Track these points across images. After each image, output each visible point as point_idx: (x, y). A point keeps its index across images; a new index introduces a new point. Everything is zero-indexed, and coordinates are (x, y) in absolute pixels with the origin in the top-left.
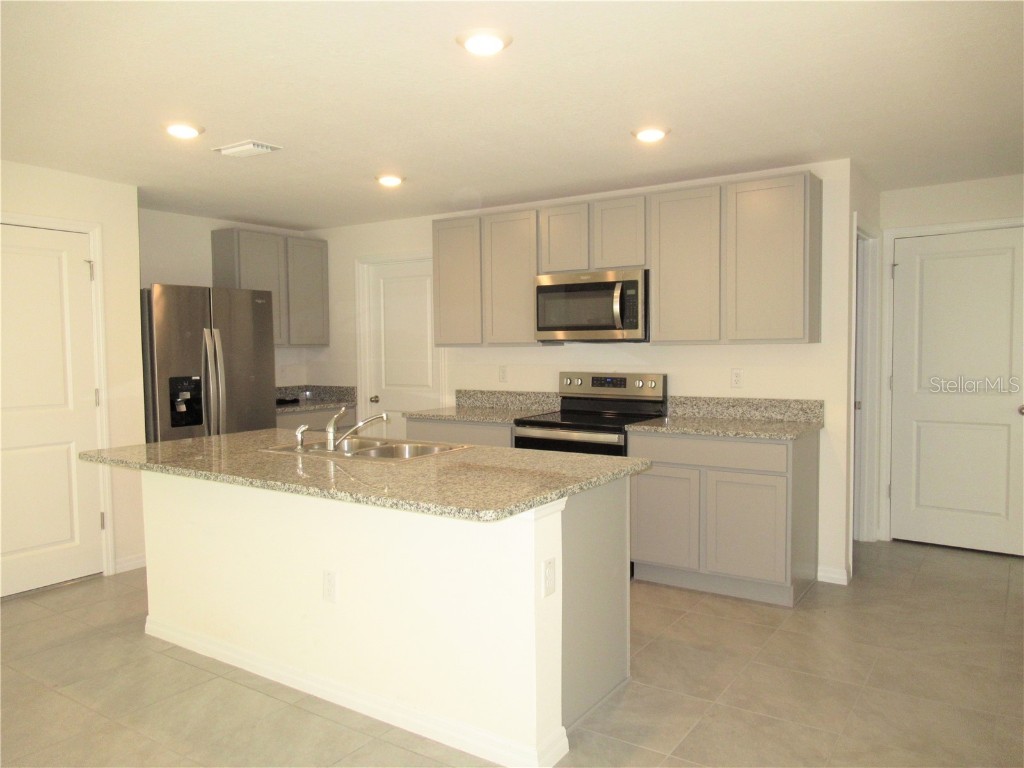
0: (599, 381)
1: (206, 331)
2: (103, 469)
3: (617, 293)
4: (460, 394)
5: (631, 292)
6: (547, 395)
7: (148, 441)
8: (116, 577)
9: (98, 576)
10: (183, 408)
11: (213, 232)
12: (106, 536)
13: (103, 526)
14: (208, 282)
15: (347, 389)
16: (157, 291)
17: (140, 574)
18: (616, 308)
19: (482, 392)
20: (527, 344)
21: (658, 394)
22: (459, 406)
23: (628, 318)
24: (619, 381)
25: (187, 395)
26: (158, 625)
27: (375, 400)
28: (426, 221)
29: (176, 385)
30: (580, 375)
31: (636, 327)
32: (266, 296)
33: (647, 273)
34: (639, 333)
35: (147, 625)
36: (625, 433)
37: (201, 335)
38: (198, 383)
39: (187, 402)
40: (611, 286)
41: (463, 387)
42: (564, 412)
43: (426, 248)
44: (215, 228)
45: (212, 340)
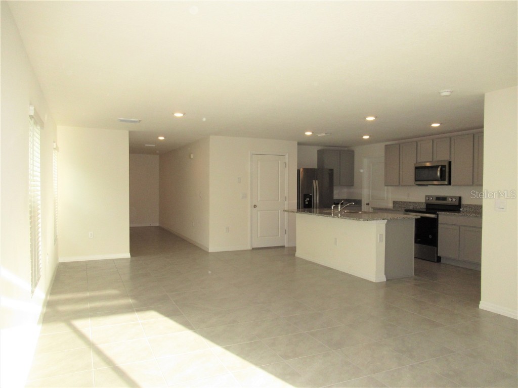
0: (438, 198)
1: (314, 181)
2: (286, 213)
3: (439, 169)
4: (394, 203)
5: (444, 169)
6: (422, 203)
7: (297, 208)
8: (288, 247)
9: (283, 247)
10: (307, 203)
11: (318, 151)
12: (286, 236)
13: (286, 233)
14: (316, 167)
15: (359, 200)
16: (301, 170)
17: (295, 247)
18: (439, 174)
19: (401, 202)
20: (413, 186)
21: (457, 203)
22: (394, 207)
23: (442, 177)
24: (444, 199)
25: (308, 199)
26: (299, 254)
27: (368, 204)
28: (383, 145)
29: (305, 196)
30: (431, 196)
31: (445, 180)
32: (332, 170)
33: (450, 163)
34: (446, 183)
35: (296, 254)
36: (438, 215)
37: (313, 182)
38: (311, 196)
39: (308, 201)
40: (437, 167)
41: (395, 200)
42: (427, 208)
43: (383, 153)
44: (319, 149)
45: (315, 183)
